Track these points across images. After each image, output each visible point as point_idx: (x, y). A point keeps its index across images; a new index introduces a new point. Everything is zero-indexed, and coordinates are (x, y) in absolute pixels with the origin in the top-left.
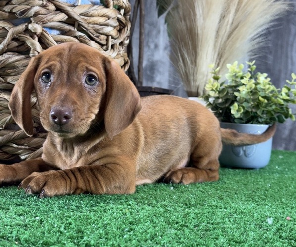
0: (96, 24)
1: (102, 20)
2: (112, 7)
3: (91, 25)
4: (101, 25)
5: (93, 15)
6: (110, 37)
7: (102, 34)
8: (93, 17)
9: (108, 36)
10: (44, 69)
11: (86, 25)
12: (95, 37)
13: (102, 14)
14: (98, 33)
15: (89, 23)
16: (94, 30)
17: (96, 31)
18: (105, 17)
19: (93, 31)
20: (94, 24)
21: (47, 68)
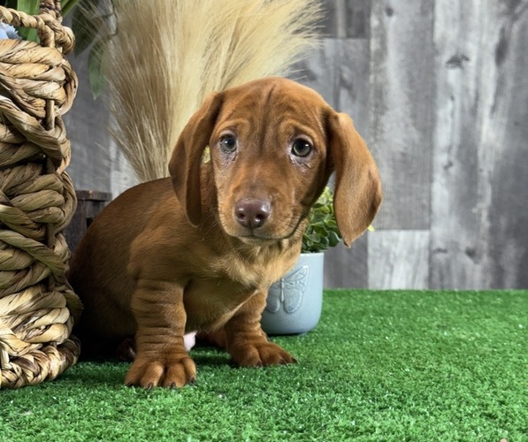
0: (28, 78)
1: (38, 70)
2: (52, 45)
3: (18, 81)
4: (36, 80)
5: (22, 59)
6: (53, 102)
7: (37, 96)
8: (21, 63)
9: (47, 100)
10: (224, 130)
11: (10, 81)
12: (26, 104)
13: (38, 58)
14: (30, 95)
15: (15, 76)
16: (23, 89)
17: (28, 91)
18: (42, 63)
19: (22, 92)
20: (24, 78)
21: (229, 128)
